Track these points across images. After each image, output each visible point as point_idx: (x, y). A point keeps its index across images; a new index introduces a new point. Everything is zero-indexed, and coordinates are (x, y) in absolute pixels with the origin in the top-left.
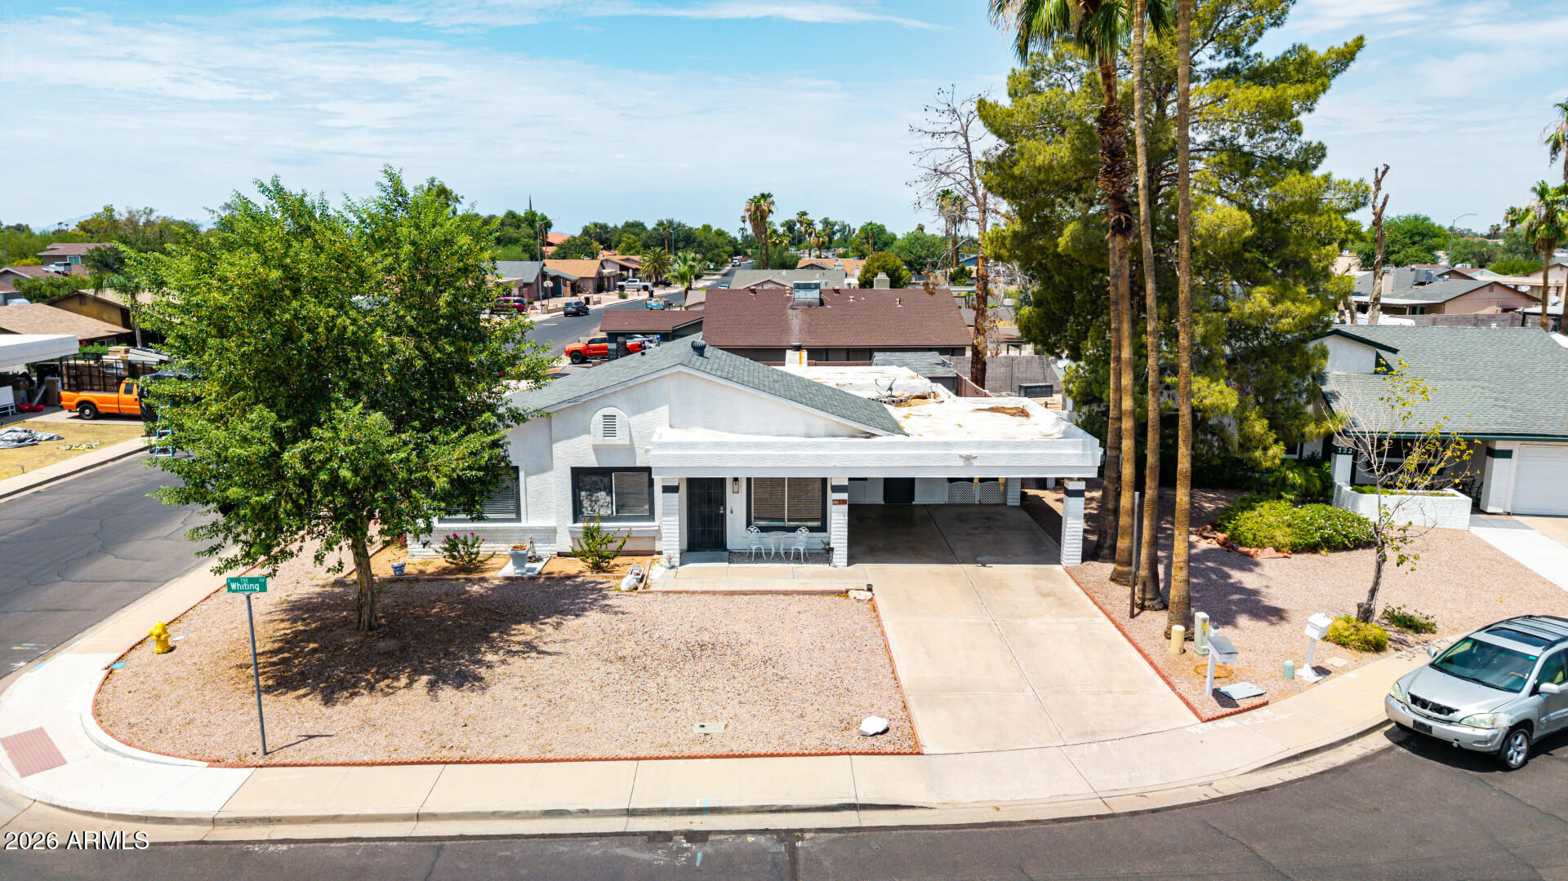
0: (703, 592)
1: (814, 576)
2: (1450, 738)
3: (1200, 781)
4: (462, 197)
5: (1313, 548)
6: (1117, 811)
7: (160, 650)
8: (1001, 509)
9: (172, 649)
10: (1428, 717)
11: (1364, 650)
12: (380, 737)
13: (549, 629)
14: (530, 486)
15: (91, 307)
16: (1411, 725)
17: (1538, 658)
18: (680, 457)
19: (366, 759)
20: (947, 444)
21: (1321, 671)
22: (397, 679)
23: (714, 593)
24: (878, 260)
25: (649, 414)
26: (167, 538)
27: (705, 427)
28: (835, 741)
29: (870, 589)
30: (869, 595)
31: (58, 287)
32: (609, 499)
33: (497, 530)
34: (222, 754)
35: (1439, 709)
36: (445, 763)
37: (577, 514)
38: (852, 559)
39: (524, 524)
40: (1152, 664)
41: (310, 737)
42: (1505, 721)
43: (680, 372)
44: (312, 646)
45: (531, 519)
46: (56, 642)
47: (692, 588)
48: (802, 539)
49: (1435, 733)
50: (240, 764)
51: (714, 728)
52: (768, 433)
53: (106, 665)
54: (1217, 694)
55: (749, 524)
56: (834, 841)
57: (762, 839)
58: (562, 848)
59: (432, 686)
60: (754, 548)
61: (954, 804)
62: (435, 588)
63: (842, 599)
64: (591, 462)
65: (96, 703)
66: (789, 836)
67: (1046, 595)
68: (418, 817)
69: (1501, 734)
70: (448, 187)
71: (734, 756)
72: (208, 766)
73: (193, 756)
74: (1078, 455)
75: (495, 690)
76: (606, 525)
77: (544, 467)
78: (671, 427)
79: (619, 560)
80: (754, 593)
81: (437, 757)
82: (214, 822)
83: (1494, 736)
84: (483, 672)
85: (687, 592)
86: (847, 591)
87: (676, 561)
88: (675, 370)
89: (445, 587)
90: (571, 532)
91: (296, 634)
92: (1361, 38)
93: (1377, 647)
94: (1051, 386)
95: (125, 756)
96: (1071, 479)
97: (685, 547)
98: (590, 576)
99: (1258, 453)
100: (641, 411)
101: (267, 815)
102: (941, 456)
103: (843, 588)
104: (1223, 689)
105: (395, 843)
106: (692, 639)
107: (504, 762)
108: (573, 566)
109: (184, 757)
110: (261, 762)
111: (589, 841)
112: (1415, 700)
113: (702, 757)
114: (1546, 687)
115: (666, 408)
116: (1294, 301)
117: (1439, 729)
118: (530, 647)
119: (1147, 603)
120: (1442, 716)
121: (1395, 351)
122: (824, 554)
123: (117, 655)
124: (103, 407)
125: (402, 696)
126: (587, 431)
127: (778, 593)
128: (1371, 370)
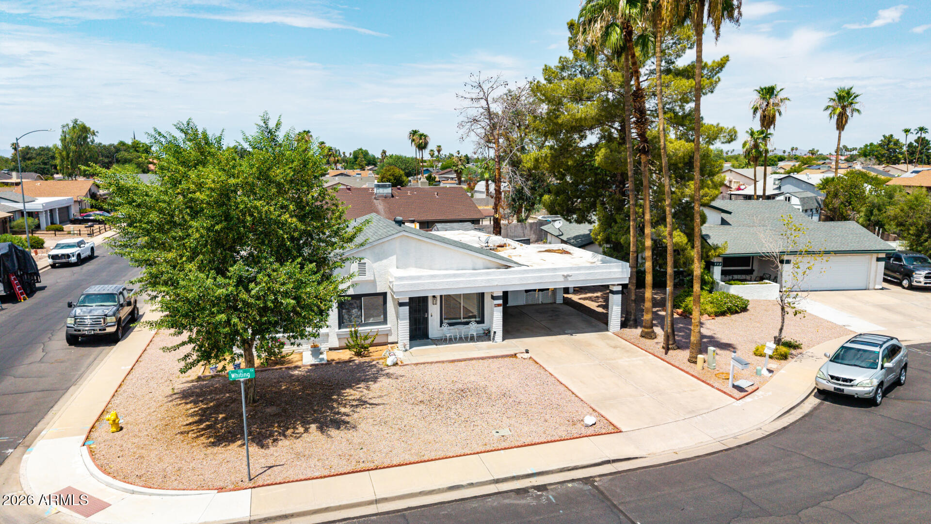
0: (437, 362)
1: (489, 348)
2: (853, 394)
3: (755, 428)
4: (97, 132)
5: (723, 314)
6: (731, 446)
7: (114, 429)
8: (555, 305)
9: (121, 429)
10: (840, 385)
11: (781, 359)
12: (313, 462)
13: (365, 391)
16: (832, 390)
17: (879, 352)
18: (411, 285)
19: (319, 474)
20: (555, 270)
21: (770, 371)
22: (294, 428)
23: (443, 362)
24: (389, 171)
25: (385, 262)
26: (41, 361)
27: (416, 267)
28: (575, 432)
29: (527, 352)
30: (529, 355)
32: (359, 313)
34: (222, 484)
35: (845, 380)
36: (368, 470)
37: (341, 324)
40: (692, 376)
41: (270, 467)
42: (876, 382)
43: (404, 235)
44: (221, 416)
47: (430, 360)
48: (474, 328)
49: (845, 392)
50: (237, 488)
51: (504, 432)
52: (451, 269)
53: (81, 443)
54: (734, 386)
55: (442, 322)
56: (611, 480)
57: (576, 484)
58: (475, 504)
59: (321, 430)
60: (448, 335)
61: (655, 454)
62: (270, 375)
63: (514, 359)
64: (350, 291)
65: (101, 467)
66: (587, 480)
67: (614, 347)
68: (377, 501)
69: (875, 388)
70: (88, 125)
71: (525, 446)
72: (218, 492)
73: (202, 488)
74: (619, 272)
75: (362, 426)
76: (358, 328)
78: (397, 268)
79: (371, 349)
80: (465, 360)
81: (359, 468)
82: (250, 522)
83: (873, 390)
84: (346, 418)
85: (428, 363)
86: (515, 355)
87: (408, 347)
88: (401, 234)
89: (277, 374)
90: (338, 335)
91: (204, 410)
92: (727, 56)
93: (784, 357)
94: (529, 240)
95: (150, 495)
96: (614, 285)
98: (358, 360)
100: (380, 259)
101: (283, 513)
102: (552, 276)
103: (512, 353)
104: (736, 384)
105: (375, 517)
107: (403, 465)
108: (346, 355)
109: (196, 489)
110: (251, 485)
111: (485, 499)
112: (832, 377)
113: (512, 448)
114: (887, 365)
115: (394, 257)
116: (708, 188)
117: (848, 390)
118: (362, 403)
119: (670, 346)
120: (848, 384)
121: (730, 213)
122: (487, 335)
123: (84, 437)
125: (308, 437)
126: (348, 273)
127: (478, 359)
128: (720, 223)
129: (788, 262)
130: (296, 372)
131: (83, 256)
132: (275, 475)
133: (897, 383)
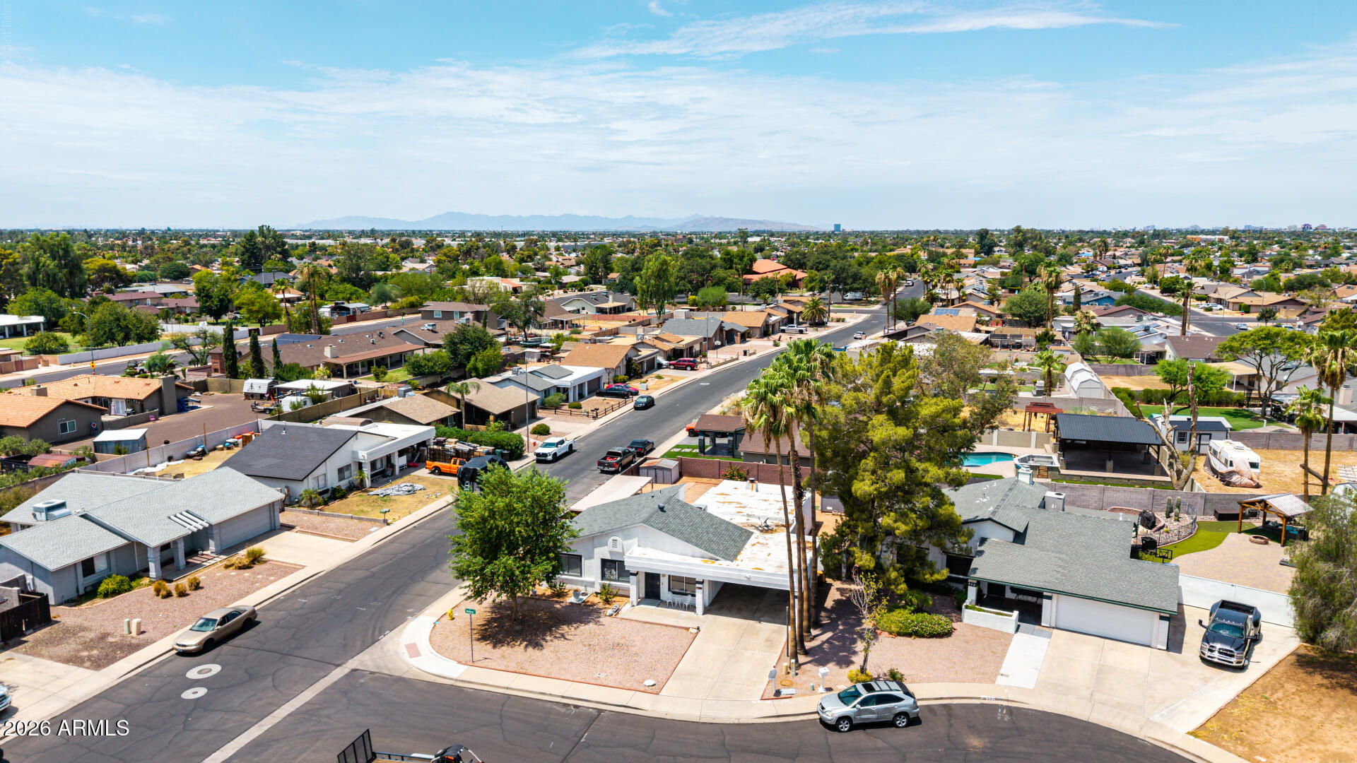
1: (685, 618)
5: (909, 635)
6: (700, 721)
7: (450, 619)
9: (454, 619)
12: (505, 662)
13: (573, 629)
14: (586, 563)
15: (442, 397)
18: (636, 563)
19: (500, 668)
20: (740, 571)
21: (830, 690)
22: (517, 642)
23: (639, 622)
25: (630, 541)
27: (653, 548)
28: (635, 686)
29: (698, 629)
30: (696, 631)
31: (428, 361)
32: (614, 573)
33: (573, 580)
34: (461, 660)
36: (520, 673)
37: (603, 577)
38: (707, 611)
39: (584, 578)
40: (771, 677)
41: (486, 658)
42: (837, 715)
43: (642, 526)
44: (495, 624)
45: (585, 578)
46: (420, 609)
47: (632, 618)
50: (466, 664)
51: (603, 675)
52: (677, 553)
53: (434, 622)
54: (777, 691)
55: (669, 590)
56: (611, 714)
57: (593, 711)
58: (540, 703)
59: (526, 646)
60: (669, 601)
61: (655, 711)
62: (543, 604)
63: (686, 631)
64: (608, 557)
65: (430, 637)
66: (600, 711)
67: (767, 640)
68: (507, 688)
69: (835, 719)
71: (602, 685)
72: (457, 663)
73: (454, 659)
75: (544, 651)
76: (612, 583)
77: (591, 557)
78: (640, 548)
79: (614, 599)
80: (654, 624)
81: (519, 671)
82: (456, 680)
83: (832, 719)
84: (544, 643)
85: (630, 620)
86: (689, 628)
87: (635, 603)
88: (640, 524)
89: (546, 603)
90: (599, 584)
91: (492, 618)
97: (642, 594)
98: (601, 605)
99: (893, 587)
101: (470, 680)
102: (737, 575)
103: (688, 626)
104: (781, 690)
105: (499, 695)
106: (617, 640)
107: (536, 676)
108: (597, 600)
109: (451, 659)
110: (471, 664)
111: (548, 703)
113: (592, 684)
114: (858, 706)
115: (637, 539)
118: (563, 636)
122: (692, 608)
123: (437, 619)
124: (443, 469)
125: (516, 648)
126: (607, 545)
127: (663, 625)
128: (1012, 540)
129: (1050, 598)
130: (558, 606)
131: (558, 454)
132: (485, 663)
133: (891, 724)
